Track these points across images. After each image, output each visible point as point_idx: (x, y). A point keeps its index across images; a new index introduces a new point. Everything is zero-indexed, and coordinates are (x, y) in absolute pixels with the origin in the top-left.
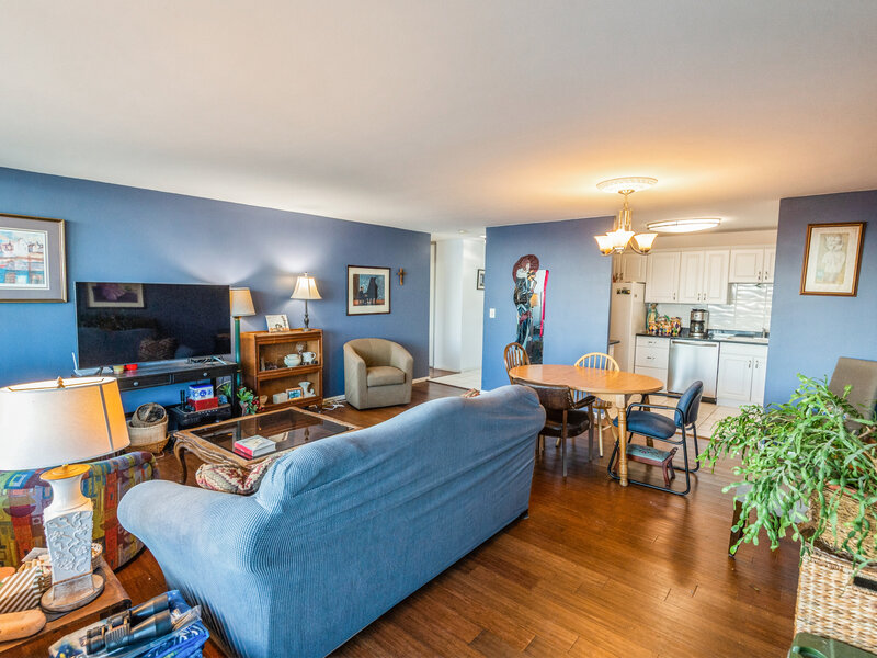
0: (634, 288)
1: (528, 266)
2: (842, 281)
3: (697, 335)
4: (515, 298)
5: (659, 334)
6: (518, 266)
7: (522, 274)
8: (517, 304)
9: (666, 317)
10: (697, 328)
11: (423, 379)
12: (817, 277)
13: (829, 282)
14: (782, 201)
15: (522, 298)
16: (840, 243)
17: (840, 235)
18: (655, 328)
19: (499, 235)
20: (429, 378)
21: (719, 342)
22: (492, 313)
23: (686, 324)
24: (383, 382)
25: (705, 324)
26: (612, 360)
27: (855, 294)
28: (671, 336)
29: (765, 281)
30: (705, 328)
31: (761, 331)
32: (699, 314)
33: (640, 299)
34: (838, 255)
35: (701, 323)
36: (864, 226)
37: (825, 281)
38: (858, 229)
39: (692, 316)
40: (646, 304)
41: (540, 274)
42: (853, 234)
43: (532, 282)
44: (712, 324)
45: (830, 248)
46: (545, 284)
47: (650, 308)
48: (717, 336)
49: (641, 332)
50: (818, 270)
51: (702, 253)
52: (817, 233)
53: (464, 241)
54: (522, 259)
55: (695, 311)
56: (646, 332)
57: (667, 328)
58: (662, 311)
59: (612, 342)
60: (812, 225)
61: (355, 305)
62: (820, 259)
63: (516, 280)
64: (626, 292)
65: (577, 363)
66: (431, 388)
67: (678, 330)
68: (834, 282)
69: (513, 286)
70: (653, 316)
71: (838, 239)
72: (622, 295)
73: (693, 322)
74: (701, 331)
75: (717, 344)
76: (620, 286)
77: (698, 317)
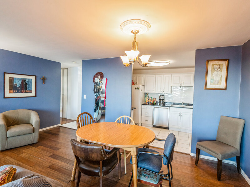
0: (141, 87)
1: (99, 77)
2: (221, 84)
3: (161, 104)
4: (94, 90)
5: (149, 104)
6: (95, 76)
7: (97, 80)
8: (95, 93)
9: (151, 98)
10: (161, 102)
11: (57, 126)
12: (211, 82)
13: (215, 84)
14: (197, 50)
15: (97, 90)
16: (219, 68)
17: (219, 65)
18: (148, 102)
19: (88, 63)
20: (60, 125)
21: (169, 107)
22: (85, 97)
23: (158, 100)
24: (17, 134)
25: (164, 100)
26: (132, 120)
27: (226, 89)
28: (153, 105)
29: (183, 85)
30: (164, 102)
31: (181, 103)
32: (162, 97)
33: (143, 91)
34: (219, 73)
36: (229, 61)
37: (214, 84)
38: (226, 62)
39: (160, 97)
40: (145, 93)
41: (104, 80)
42: (224, 64)
43: (101, 84)
44: (166, 100)
45: (216, 70)
46: (106, 85)
47: (146, 95)
48: (167, 105)
49: (143, 103)
50: (211, 79)
52: (210, 63)
53: (79, 68)
54: (96, 74)
56: (145, 104)
57: (152, 102)
58: (150, 96)
59: (133, 109)
60: (209, 60)
61: (10, 93)
62: (212, 74)
63: (95, 82)
64: (138, 89)
65: (116, 121)
66: (61, 130)
67: (155, 102)
68: (217, 84)
69: (93, 85)
70: (147, 97)
71: (218, 66)
72: (137, 90)
73: (160, 100)
74: (163, 103)
76: (136, 86)
77: (162, 98)
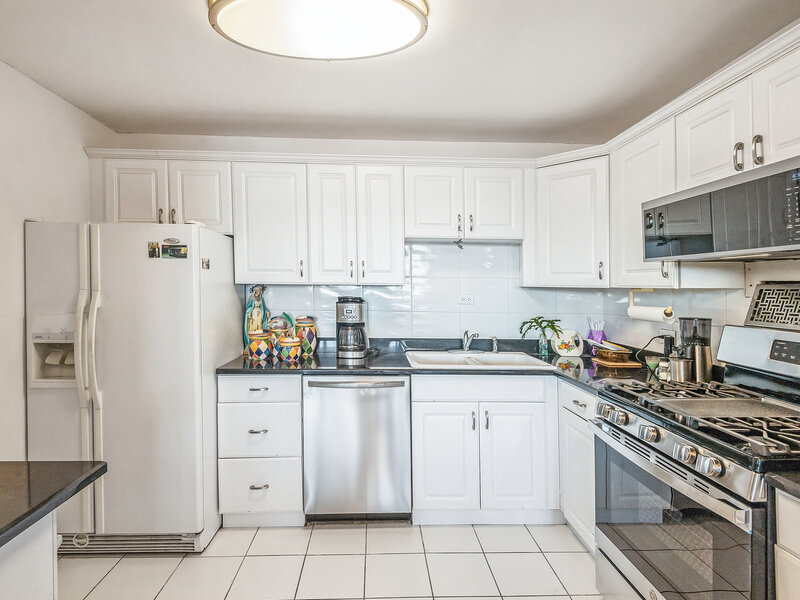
9: (286, 317)
10: (351, 339)
18: (263, 346)
21: (409, 375)
23: (327, 329)
25: (366, 329)
29: (469, 235)
32: (352, 307)
33: (220, 274)
35: (359, 327)
39: (339, 312)
40: (241, 288)
47: (249, 296)
51: (349, 170)
55: (343, 300)
57: (291, 345)
58: (276, 303)
64: (174, 251)
67: (313, 345)
70: (256, 315)
72: (165, 262)
73: (341, 326)
75: (406, 379)
76: (156, 232)
77: (352, 313)
